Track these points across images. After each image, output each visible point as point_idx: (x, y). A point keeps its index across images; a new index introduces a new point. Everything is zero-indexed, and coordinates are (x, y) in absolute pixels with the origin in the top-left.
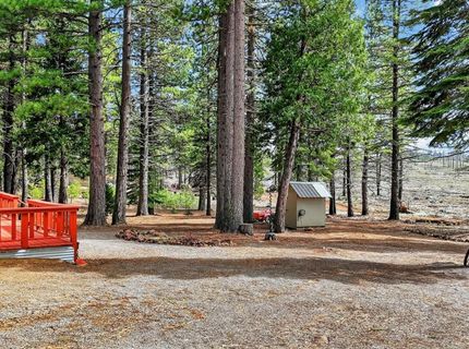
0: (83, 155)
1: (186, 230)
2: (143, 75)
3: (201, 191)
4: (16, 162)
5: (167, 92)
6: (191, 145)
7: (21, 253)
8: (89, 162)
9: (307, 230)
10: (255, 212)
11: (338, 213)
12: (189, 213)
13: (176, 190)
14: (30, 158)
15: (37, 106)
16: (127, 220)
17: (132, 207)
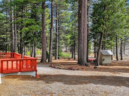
0: (40, 43)
1: (69, 64)
2: (57, 20)
3: (72, 53)
4: (23, 45)
5: (63, 25)
6: (69, 40)
7: (19, 73)
8: (42, 45)
9: (106, 65)
10: (89, 59)
11: (113, 59)
12: (69, 59)
13: (65, 52)
14: (26, 44)
15: (27, 29)
16: (52, 61)
17: (53, 57)
